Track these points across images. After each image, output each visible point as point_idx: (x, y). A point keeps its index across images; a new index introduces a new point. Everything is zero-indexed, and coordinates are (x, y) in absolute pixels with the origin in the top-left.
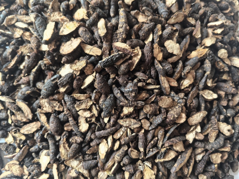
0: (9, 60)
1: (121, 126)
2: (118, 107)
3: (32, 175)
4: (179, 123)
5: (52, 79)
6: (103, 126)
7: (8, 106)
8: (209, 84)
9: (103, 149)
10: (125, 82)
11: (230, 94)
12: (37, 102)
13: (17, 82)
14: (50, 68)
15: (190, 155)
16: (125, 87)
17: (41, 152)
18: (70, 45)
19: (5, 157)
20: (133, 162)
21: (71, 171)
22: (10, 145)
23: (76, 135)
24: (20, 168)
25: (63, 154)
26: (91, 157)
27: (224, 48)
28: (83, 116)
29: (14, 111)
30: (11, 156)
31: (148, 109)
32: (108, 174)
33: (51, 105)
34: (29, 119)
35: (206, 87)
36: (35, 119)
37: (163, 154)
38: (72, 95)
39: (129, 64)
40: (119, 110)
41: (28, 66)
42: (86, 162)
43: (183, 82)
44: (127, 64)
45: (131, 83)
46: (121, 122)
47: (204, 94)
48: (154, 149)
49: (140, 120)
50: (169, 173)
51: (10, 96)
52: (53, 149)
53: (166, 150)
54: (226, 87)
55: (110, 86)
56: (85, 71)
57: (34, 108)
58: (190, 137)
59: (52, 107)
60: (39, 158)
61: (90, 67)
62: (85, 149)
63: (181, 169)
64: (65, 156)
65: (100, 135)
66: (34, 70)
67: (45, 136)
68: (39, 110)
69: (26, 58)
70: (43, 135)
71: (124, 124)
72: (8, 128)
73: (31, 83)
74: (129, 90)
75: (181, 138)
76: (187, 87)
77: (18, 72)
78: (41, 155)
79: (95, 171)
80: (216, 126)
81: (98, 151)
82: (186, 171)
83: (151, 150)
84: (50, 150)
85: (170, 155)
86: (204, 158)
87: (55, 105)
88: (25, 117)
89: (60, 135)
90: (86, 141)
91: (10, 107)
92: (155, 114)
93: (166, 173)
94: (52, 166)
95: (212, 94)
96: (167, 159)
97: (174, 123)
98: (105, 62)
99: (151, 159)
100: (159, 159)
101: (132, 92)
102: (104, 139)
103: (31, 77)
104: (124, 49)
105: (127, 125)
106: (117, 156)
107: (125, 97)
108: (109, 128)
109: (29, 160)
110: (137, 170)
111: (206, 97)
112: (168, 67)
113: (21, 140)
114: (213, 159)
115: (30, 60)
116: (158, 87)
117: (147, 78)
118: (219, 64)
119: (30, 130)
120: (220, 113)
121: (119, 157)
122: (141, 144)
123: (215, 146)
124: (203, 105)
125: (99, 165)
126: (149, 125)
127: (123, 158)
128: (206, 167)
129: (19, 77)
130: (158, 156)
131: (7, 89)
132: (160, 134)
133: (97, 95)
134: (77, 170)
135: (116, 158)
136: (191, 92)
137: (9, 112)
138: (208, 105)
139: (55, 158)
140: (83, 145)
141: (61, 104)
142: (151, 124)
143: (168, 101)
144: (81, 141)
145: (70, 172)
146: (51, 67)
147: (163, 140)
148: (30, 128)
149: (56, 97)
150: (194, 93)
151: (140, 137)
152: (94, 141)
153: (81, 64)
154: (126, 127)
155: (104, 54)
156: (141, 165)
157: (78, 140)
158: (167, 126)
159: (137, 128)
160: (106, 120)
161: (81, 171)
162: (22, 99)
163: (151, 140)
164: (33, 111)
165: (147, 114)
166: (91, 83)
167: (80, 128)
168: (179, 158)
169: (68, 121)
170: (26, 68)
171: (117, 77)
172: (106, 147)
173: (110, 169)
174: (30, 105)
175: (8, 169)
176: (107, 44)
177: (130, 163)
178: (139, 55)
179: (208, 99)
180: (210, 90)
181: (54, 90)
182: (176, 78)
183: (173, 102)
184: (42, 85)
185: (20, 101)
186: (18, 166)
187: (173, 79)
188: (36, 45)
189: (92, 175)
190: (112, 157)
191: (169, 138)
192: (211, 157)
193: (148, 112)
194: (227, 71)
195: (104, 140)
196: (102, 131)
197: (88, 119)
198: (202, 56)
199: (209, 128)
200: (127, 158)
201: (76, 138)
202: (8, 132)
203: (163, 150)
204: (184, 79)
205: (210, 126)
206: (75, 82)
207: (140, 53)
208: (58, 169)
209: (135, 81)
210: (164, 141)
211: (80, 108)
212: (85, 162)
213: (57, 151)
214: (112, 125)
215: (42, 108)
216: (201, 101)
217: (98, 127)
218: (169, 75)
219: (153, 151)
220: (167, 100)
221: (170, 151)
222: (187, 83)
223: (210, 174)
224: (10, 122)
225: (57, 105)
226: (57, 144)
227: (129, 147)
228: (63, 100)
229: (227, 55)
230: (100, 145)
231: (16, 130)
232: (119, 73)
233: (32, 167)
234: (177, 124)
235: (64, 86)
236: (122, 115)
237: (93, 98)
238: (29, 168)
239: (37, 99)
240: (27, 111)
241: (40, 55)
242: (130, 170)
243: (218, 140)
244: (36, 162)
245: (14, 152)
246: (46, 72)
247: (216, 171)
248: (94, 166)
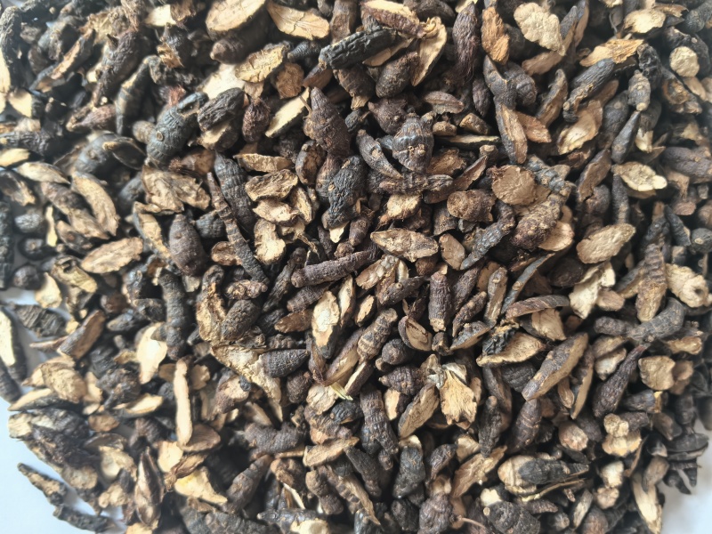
0: (57, 56)
1: (381, 253)
2: (372, 197)
3: (111, 397)
4: (551, 252)
5: (181, 105)
6: (328, 252)
7: (49, 193)
8: (644, 144)
9: (325, 319)
10: (396, 118)
11: (703, 184)
12: (134, 183)
13: (76, 122)
14: (175, 77)
15: (580, 354)
16: (393, 134)
17: (139, 333)
18: (239, 7)
19: (32, 345)
20: (413, 359)
21: (229, 384)
22: (49, 312)
23: (247, 277)
24: (78, 380)
25: (208, 329)
26: (289, 341)
27: (689, 44)
28: (270, 219)
29: (65, 210)
30: (50, 343)
31: (461, 204)
32: (339, 395)
33: (175, 188)
34: (108, 234)
35: (633, 155)
36: (127, 231)
37: (502, 341)
38: (238, 156)
39: (409, 63)
40: (376, 207)
41: (110, 71)
42: (274, 353)
43: (567, 133)
44: (403, 60)
45: (415, 120)
46: (380, 239)
47: (628, 175)
48: (474, 325)
49: (437, 238)
50: (519, 402)
51: (57, 165)
52: (177, 316)
53: (509, 331)
54: (694, 161)
55: (351, 132)
56: (278, 85)
57: (125, 200)
58: (583, 301)
59: (179, 195)
60: (135, 350)
61: (292, 74)
62: (271, 318)
63: (553, 393)
64: (212, 337)
65: (318, 275)
66: (129, 84)
67: (155, 282)
68: (137, 206)
69: (106, 48)
70: (148, 277)
71: (388, 245)
72: (43, 263)
73: (118, 123)
74: (407, 140)
75: (558, 300)
76: (576, 150)
77: (79, 98)
78: (140, 339)
79: (301, 381)
80: (659, 273)
81: (310, 329)
82: (567, 399)
83: (467, 326)
84: (169, 320)
85: (521, 347)
86: (622, 368)
87: (186, 188)
88: (98, 226)
89: (199, 274)
90: (276, 294)
91: (53, 196)
92: (481, 220)
93: (508, 403)
94: (174, 369)
95: (650, 177)
96: (512, 359)
97: (534, 248)
98: (340, 49)
99: (466, 358)
100: (488, 355)
101: (415, 143)
102: (329, 290)
103: (120, 104)
104: (396, 15)
105: (399, 249)
106: (365, 340)
107: (396, 164)
108: (344, 255)
109: (106, 354)
110: (422, 385)
111: (632, 184)
112: (523, 82)
113: (83, 294)
114: (647, 374)
115: (118, 50)
116: (491, 139)
117: (459, 107)
118: (673, 89)
119: (110, 264)
120: (673, 240)
121: (372, 343)
122: (438, 306)
123: (657, 329)
124: (623, 207)
125: (312, 363)
126: (462, 254)
127: (383, 345)
128: (624, 397)
129: (83, 110)
130: (488, 345)
131: (47, 142)
132: (495, 281)
133: (310, 159)
134: (248, 378)
135: (362, 347)
136: (590, 166)
137: (50, 210)
138: (639, 211)
139: (182, 342)
140: (267, 307)
141: (205, 187)
142: (468, 252)
143: (521, 181)
144: (260, 291)
145: (226, 387)
146: (178, 75)
147: (503, 303)
148: (111, 255)
149: (191, 161)
150: (598, 170)
151: (434, 288)
152: (299, 295)
153: (268, 60)
154: (395, 254)
155: (336, 36)
156: (434, 373)
157: (253, 288)
158: (516, 260)
159: (425, 259)
160: (336, 235)
161: (257, 380)
162: (91, 173)
163: (469, 297)
164: (122, 210)
165: (457, 219)
166: (294, 120)
167: (260, 251)
168: (549, 357)
169: (223, 237)
170: (104, 76)
171: (371, 106)
172: (333, 313)
173: (344, 384)
174: (113, 191)
175: (41, 382)
176: (347, 5)
177: (401, 360)
178: (440, 40)
179: (637, 192)
180: (643, 163)
181: (185, 141)
182: (548, 118)
183: (535, 188)
184: (149, 129)
185: (85, 177)
186: (70, 373)
187: (538, 119)
188: (138, 8)
189: (288, 401)
190: (350, 344)
191: (521, 297)
192: (644, 366)
193: (460, 213)
194: (694, 114)
195: (329, 294)
196: (324, 263)
197: (284, 230)
198: (625, 59)
199: (638, 277)
200: (395, 346)
201: (247, 283)
202: (46, 274)
203: (501, 331)
204: (571, 123)
205: (642, 272)
206: (248, 116)
207: (443, 34)
208: (189, 377)
209: (427, 117)
210: (505, 305)
211: (262, 194)
212: (271, 355)
213: (189, 324)
214: (353, 247)
215: (148, 196)
216: (617, 196)
217: (312, 253)
218: (525, 107)
219: (471, 330)
220: (518, 180)
221: (522, 338)
222: (578, 137)
223: (638, 418)
224: (51, 240)
225: (192, 188)
226: (190, 302)
227: (401, 315)
228: (210, 175)
229: (695, 67)
230: (317, 309)
231: (69, 262)
232: (379, 92)
233: (113, 376)
234: (543, 253)
235: (214, 127)
236: (383, 219)
237: (299, 166)
238: (105, 377)
239: (133, 175)
240: (103, 207)
241: (146, 39)
242: (403, 384)
243: (665, 314)
244: (125, 362)
245: (60, 333)
246: (162, 91)
247: (657, 411)
248: (296, 365)
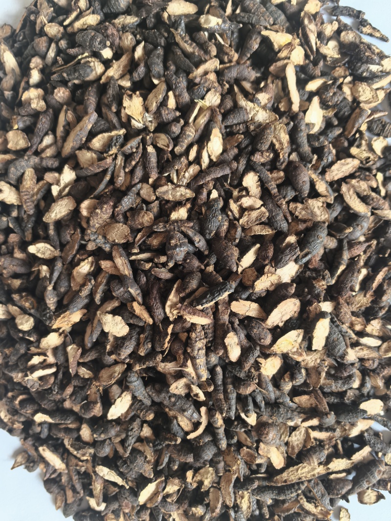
0: (386, 281)
1: (188, 186)
2: (197, 218)
3: (336, 87)
4: (91, 198)
5: (309, 257)
6: (218, 184)
7: (384, 203)
8: (45, 268)
9: (215, 145)
10: (188, 261)
11: (5, 254)
12: (335, 214)
13: (371, 245)
14: (316, 274)
15: (65, 144)
16: (188, 253)
17: (323, 127)
18: (283, 313)
19: (387, 113)
20: (163, 127)
21: (267, 102)
22: (378, 135)
23: (263, 165)
24: (357, 95)
25: (282, 131)
26: (235, 129)
27: (24, 332)
28: (253, 198)
29: (373, 194)
30: (376, 116)
31: (146, 218)
32: (203, 102)
33: (309, 212)
34: (346, 183)
35: (50, 263)
36: (336, 185)
37: (113, 144)
38: (274, 232)
39: (184, 290)
40: (193, 212)
41: (353, 274)
42: (242, 121)
43: (90, 269)
44: (187, 291)
45: (178, 260)
46: (189, 194)
47: (51, 251)
48: (130, 151)
49: (157, 198)
50: (98, 110)
51: (381, 220)
52: (300, 137)
53: (109, 150)
54: (13, 265)
55: (213, 252)
56: (256, 273)
57: (339, 203)
58: (68, 175)
59: (307, 208)
60: (324, 116)
61: (249, 280)
62: (246, 142)
63: (79, 119)
64: (279, 127)
65: (222, 169)
66: (342, 268)
67: (316, 157)
68: (331, 200)
69: (357, 288)
70: (320, 158)
71: (184, 190)
72: (384, 164)
73: (346, 245)
74: (181, 247)
75: (84, 173)
76: (84, 260)
77: (372, 261)
78: (322, 123)
79: (226, 107)
80: (25, 197)
81: (224, 139)
82: (70, 115)
83: (134, 150)
84: (305, 134)
85: (101, 143)
86: (39, 140)
87: (304, 212)
88: (353, 186)
89: (290, 163)
90: (245, 156)
91: (382, 201)
92: (133, 211)
93: (104, 110)
94: (300, 107)
95: (38, 252)
96: (106, 135)
97: (101, 200)
98: (223, 291)
99: (132, 132)
100: (120, 135)
101: (176, 246)
102: (215, 162)
103: (346, 256)
104: (194, 315)
105: (178, 189)
106: (191, 134)
107: (186, 235)
108: (208, 181)
109: (342, 113)
110: (155, 113)
111: (48, 246)
112: (119, 292)
113: (359, 146)
114: (24, 138)
115: (350, 285)
116: (133, 258)
117: (154, 271)
118: (31, 304)
119: (343, 165)
120: (18, 220)
121: (187, 133)
122: (152, 159)
123: (23, 163)
124: (52, 232)
125: (220, 118)
126: (142, 192)
127: (181, 133)
128: (34, 124)
129: (368, 254)
130: (121, 140)
131: (388, 232)
132: (121, 178)
133: (233, 235)
134: (256, 105)
135: (193, 131)
136: (74, 252)
137: (383, 193)
138: (41, 233)
139: (296, 122)
140: (250, 148)
141: (292, 214)
142: (138, 194)
143: (114, 235)
144: (254, 156)
145: (268, 99)
146: (314, 275)
147: (115, 167)
148: (343, 170)
149: (302, 227)
150: (69, 251)
151: (156, 170)
152: (232, 157)
153: (262, 285)
154: (180, 186)
155: (226, 303)
156: (150, 121)
157: (258, 157)
158: (111, 192)
159: (162, 186)
160: (215, 194)
161: (250, 104)
162: (360, 216)
163: (135, 167)
164: (340, 198)
165: (147, 210)
166: (245, 254)
167: (256, 178)
168: (84, 139)
169: (279, 186)
170: (357, 270)
171: (203, 267)
172: (211, 149)
173: (201, 110)
174: (346, 208)
175: (378, 92)
176: (222, 322)
177: (169, 125)
178: (169, 306)
179: (45, 242)
180: (43, 259)
181: (305, 238)
182: (103, 275)
183: (105, 234)
184: (328, 244)
185: (363, 213)
186: (362, 99)
187: (108, 273)
188: (340, 309)
189: (232, 96)
190: (200, 132)
191: (105, 171)
192: (27, 142)
193: (146, 213)
194: (15, 294)
195: (215, 160)
196: (219, 176)
197: (244, 193)
198: (62, 316)
199: (37, 193)
200: (174, 133)
201: (262, 160)
202: (382, 157)
203: (114, 150)
204: (89, 274)
205: (35, 197)
206: (271, 253)
207: (167, 310)
208: (290, 103)
209: (171, 265)
210: (113, 166)
211: (259, 211)
212: (244, 120)
213: (293, 134)
214: (203, 187)
215: (325, 205)
216: (56, 238)
217: (226, 181)
218: (116, 278)
219: (132, 148)
220: (116, 235)
221: (101, 148)
222: (83, 268)
223: (26, 111)
224: (380, 176)
225: (300, 213)
226: (294, 147)
227: (172, 152)
228: (290, 221)
229: (18, 321)
230: (221, 151)
231: (367, 163)
232: (199, 274)
233: (336, 100)
234: (95, 198)
235: (290, 245)
236: (189, 206)
237: (239, 229)
238: (341, 98)
239: (336, 218)
240: (351, 198)
241: (333, 294)
242: (167, 112)
243: (19, 174)
244: (330, 109)
245: (370, 124)
246: (323, 266)
247: (15, 117)
248: (229, 115)
